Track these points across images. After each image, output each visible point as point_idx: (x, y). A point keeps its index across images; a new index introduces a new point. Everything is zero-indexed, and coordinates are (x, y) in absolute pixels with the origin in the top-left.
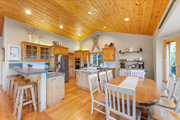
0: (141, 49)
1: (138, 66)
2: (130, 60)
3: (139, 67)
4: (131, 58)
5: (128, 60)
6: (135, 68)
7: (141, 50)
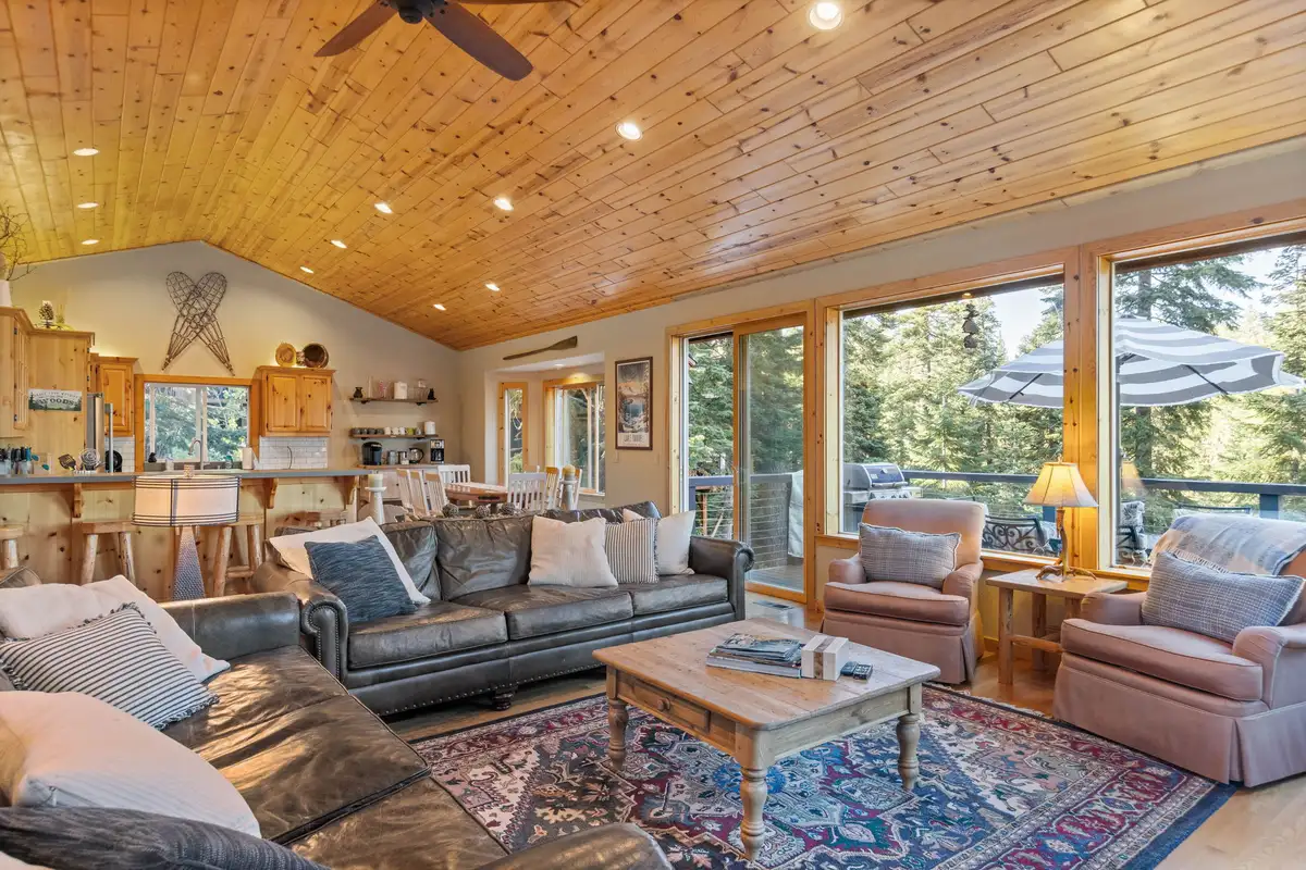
0: (432, 392)
1: (428, 456)
2: (396, 433)
3: (433, 459)
4: (397, 423)
5: (388, 432)
6: (418, 462)
7: (431, 396)
